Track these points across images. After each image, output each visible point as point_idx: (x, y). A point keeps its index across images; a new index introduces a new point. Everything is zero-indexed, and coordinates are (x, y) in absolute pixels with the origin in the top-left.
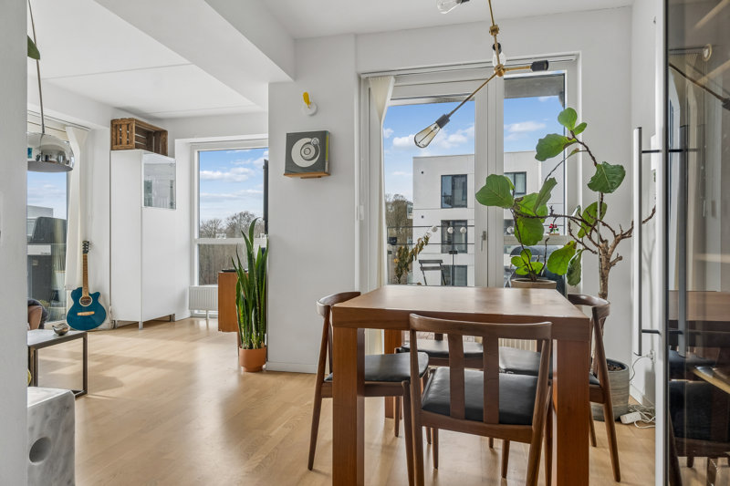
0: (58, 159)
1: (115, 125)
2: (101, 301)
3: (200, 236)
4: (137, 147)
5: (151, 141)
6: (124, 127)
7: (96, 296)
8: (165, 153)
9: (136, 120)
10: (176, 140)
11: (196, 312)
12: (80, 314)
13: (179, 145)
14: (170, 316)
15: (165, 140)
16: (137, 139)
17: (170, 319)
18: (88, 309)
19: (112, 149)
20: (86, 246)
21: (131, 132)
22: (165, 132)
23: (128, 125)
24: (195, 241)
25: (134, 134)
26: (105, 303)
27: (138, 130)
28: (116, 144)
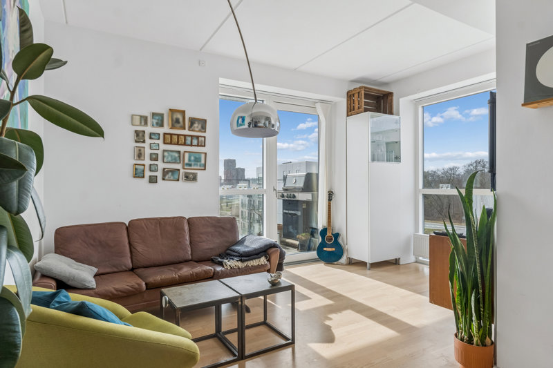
0: (264, 124)
1: (350, 95)
2: (340, 241)
3: (424, 187)
4: (366, 110)
5: (380, 104)
6: (356, 95)
7: (337, 235)
8: (391, 113)
9: (365, 88)
10: (401, 99)
11: (421, 258)
12: (325, 249)
13: (403, 103)
14: (396, 259)
15: (392, 100)
16: (366, 104)
17: (395, 263)
18: (330, 246)
19: (348, 116)
20: (330, 195)
21: (361, 99)
22: (391, 94)
23: (359, 93)
24: (420, 191)
25: (363, 100)
26: (343, 242)
27: (367, 96)
28: (351, 111)
